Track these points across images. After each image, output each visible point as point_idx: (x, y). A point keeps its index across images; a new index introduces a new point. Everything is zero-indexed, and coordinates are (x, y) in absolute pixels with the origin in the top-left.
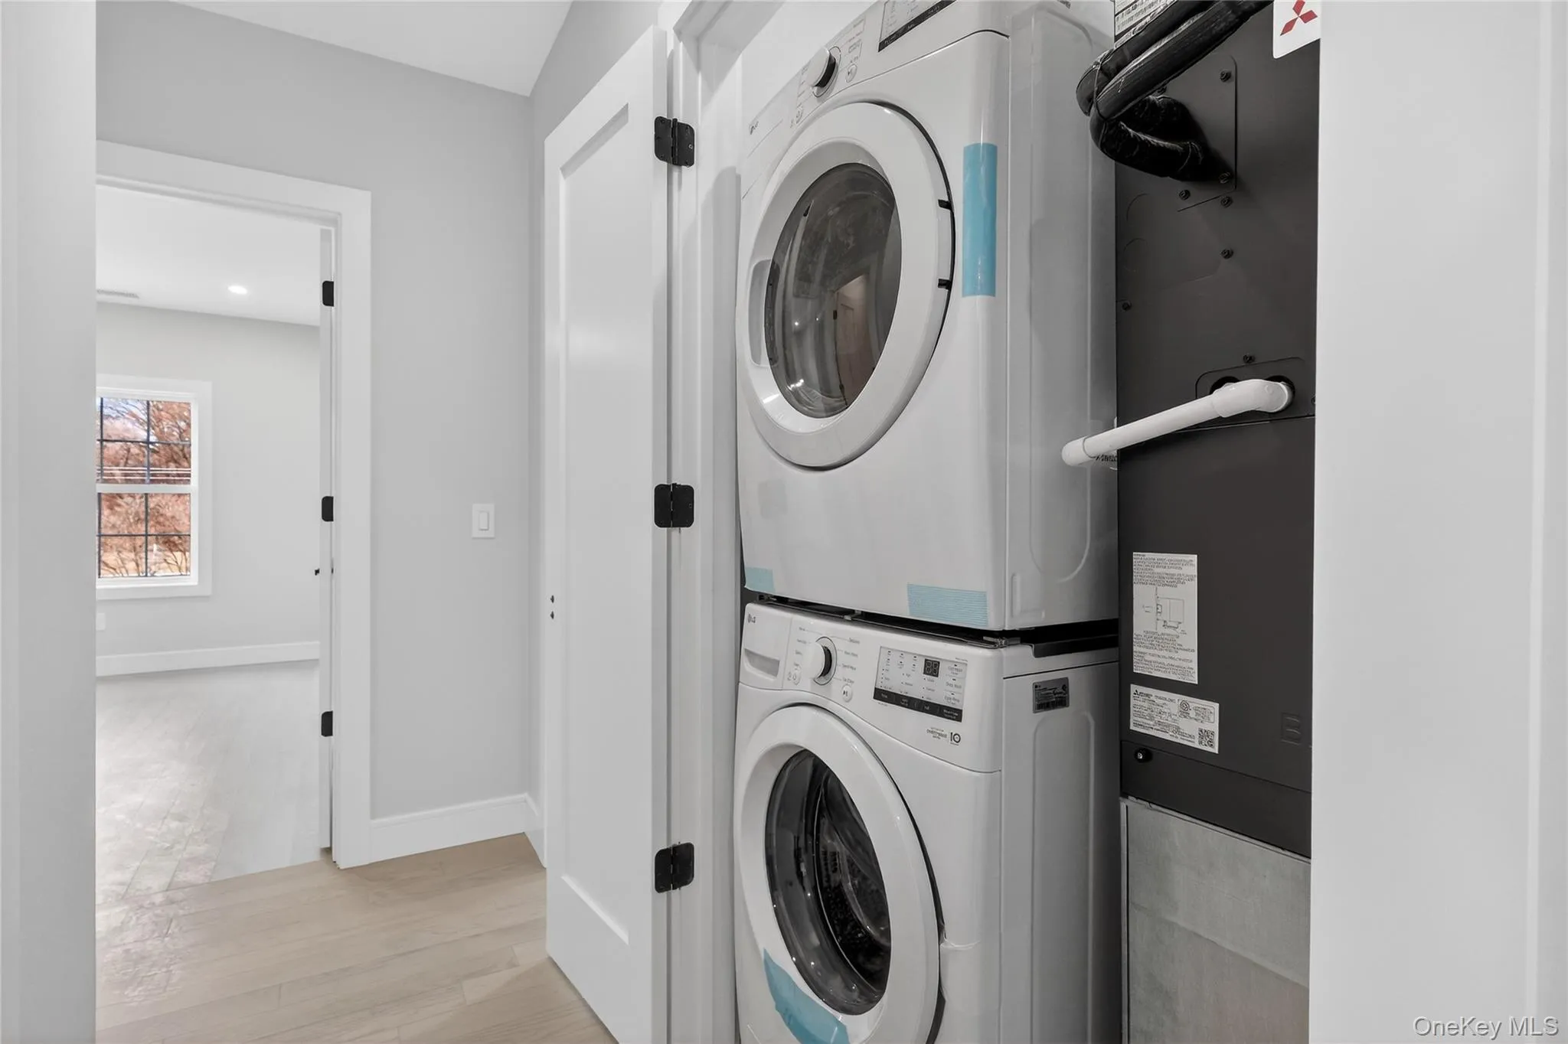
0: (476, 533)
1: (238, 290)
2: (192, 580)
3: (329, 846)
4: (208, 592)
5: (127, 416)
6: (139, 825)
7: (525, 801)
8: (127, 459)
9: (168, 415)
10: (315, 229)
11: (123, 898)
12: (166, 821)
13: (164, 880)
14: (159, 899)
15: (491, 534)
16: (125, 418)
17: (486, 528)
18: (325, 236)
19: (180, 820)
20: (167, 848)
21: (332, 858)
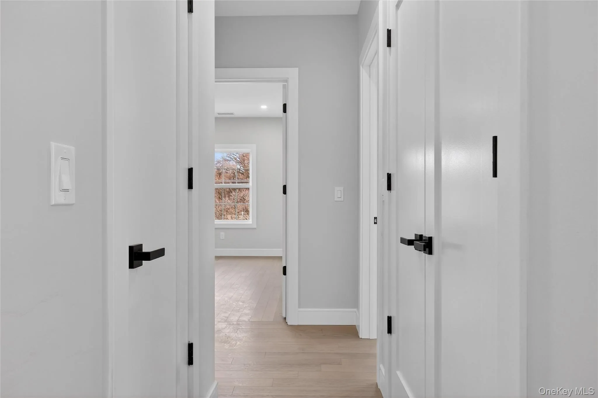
0: (336, 199)
1: (264, 107)
2: (250, 222)
3: (285, 317)
4: (255, 227)
5: (234, 160)
6: (231, 302)
7: (356, 312)
8: (234, 177)
9: (247, 158)
10: (281, 84)
11: (226, 321)
12: (239, 302)
13: (237, 318)
14: (235, 323)
15: (342, 199)
16: (233, 160)
17: (340, 197)
18: (284, 86)
19: (243, 303)
20: (238, 310)
21: (286, 321)
